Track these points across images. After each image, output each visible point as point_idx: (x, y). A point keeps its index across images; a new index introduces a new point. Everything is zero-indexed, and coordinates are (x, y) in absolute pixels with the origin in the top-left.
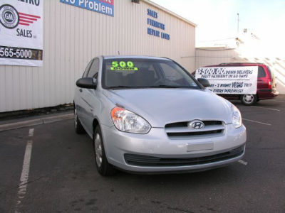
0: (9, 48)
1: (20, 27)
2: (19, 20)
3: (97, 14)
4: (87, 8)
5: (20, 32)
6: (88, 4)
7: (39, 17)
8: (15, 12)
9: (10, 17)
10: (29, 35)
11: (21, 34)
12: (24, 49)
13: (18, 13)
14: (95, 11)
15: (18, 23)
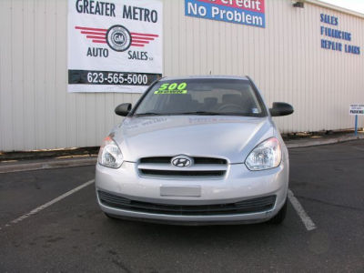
0: (119, 73)
1: (133, 49)
2: (131, 41)
3: (240, 26)
4: (225, 20)
5: (132, 54)
6: (225, 15)
7: (157, 36)
8: (126, 32)
9: (121, 39)
10: (144, 57)
11: (134, 56)
12: (138, 74)
13: (130, 34)
14: (237, 22)
15: (130, 44)
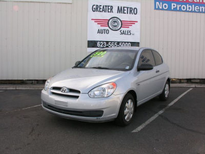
0: (114, 42)
1: (122, 29)
2: (122, 25)
3: (191, 13)
4: (180, 10)
5: (122, 32)
6: (180, 8)
7: (137, 22)
9: (116, 24)
10: (129, 33)
11: (123, 33)
12: (125, 42)
13: (121, 21)
14: (188, 11)
15: (121, 27)
